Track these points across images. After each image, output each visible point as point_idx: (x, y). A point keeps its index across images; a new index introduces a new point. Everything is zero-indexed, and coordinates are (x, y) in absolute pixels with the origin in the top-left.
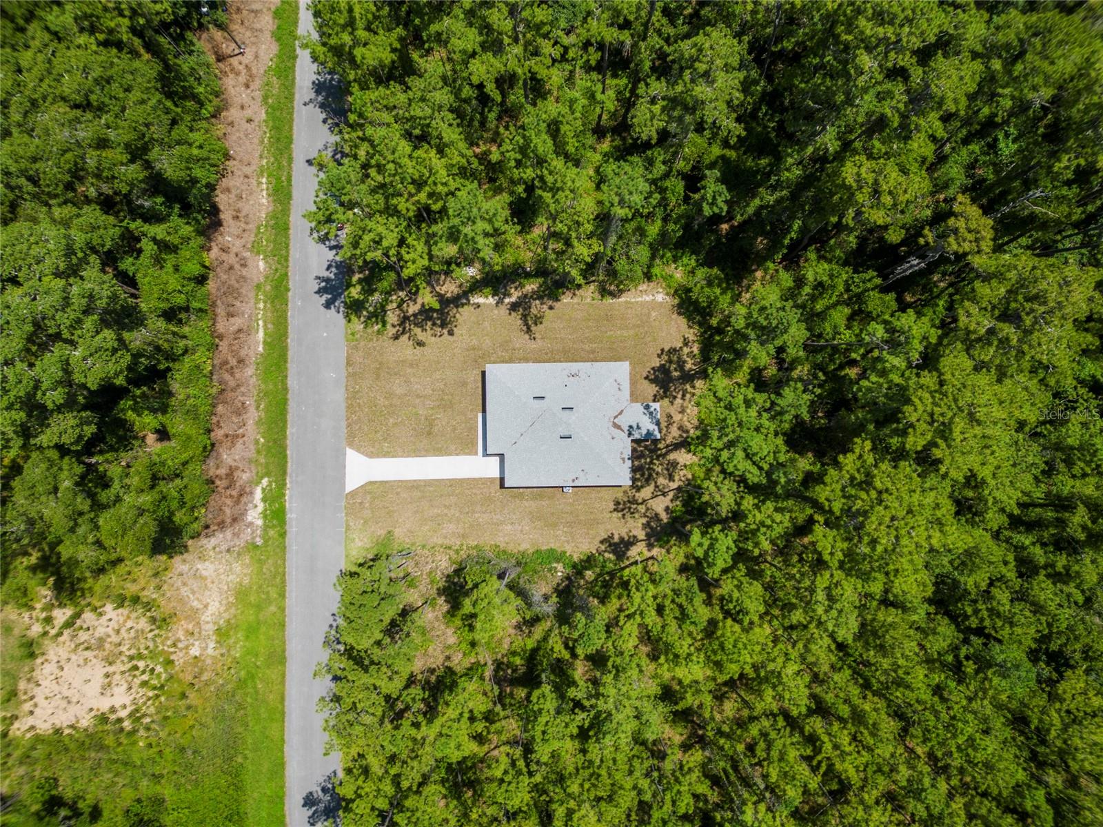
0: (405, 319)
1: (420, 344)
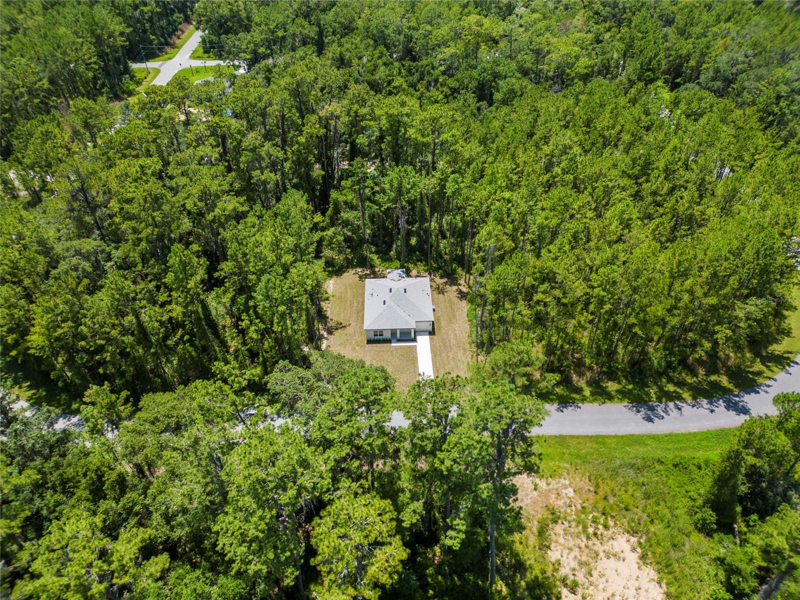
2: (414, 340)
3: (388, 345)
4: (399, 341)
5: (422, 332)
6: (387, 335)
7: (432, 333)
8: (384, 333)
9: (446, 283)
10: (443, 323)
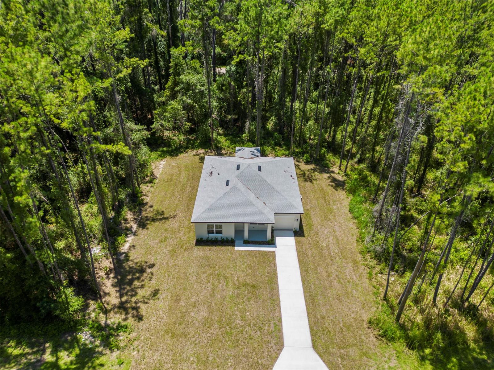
0: (122, 307)
1: (156, 293)
2: (272, 243)
3: (230, 248)
4: (247, 243)
5: (284, 232)
6: (229, 233)
7: (299, 233)
8: (224, 229)
9: (314, 170)
10: (315, 220)
